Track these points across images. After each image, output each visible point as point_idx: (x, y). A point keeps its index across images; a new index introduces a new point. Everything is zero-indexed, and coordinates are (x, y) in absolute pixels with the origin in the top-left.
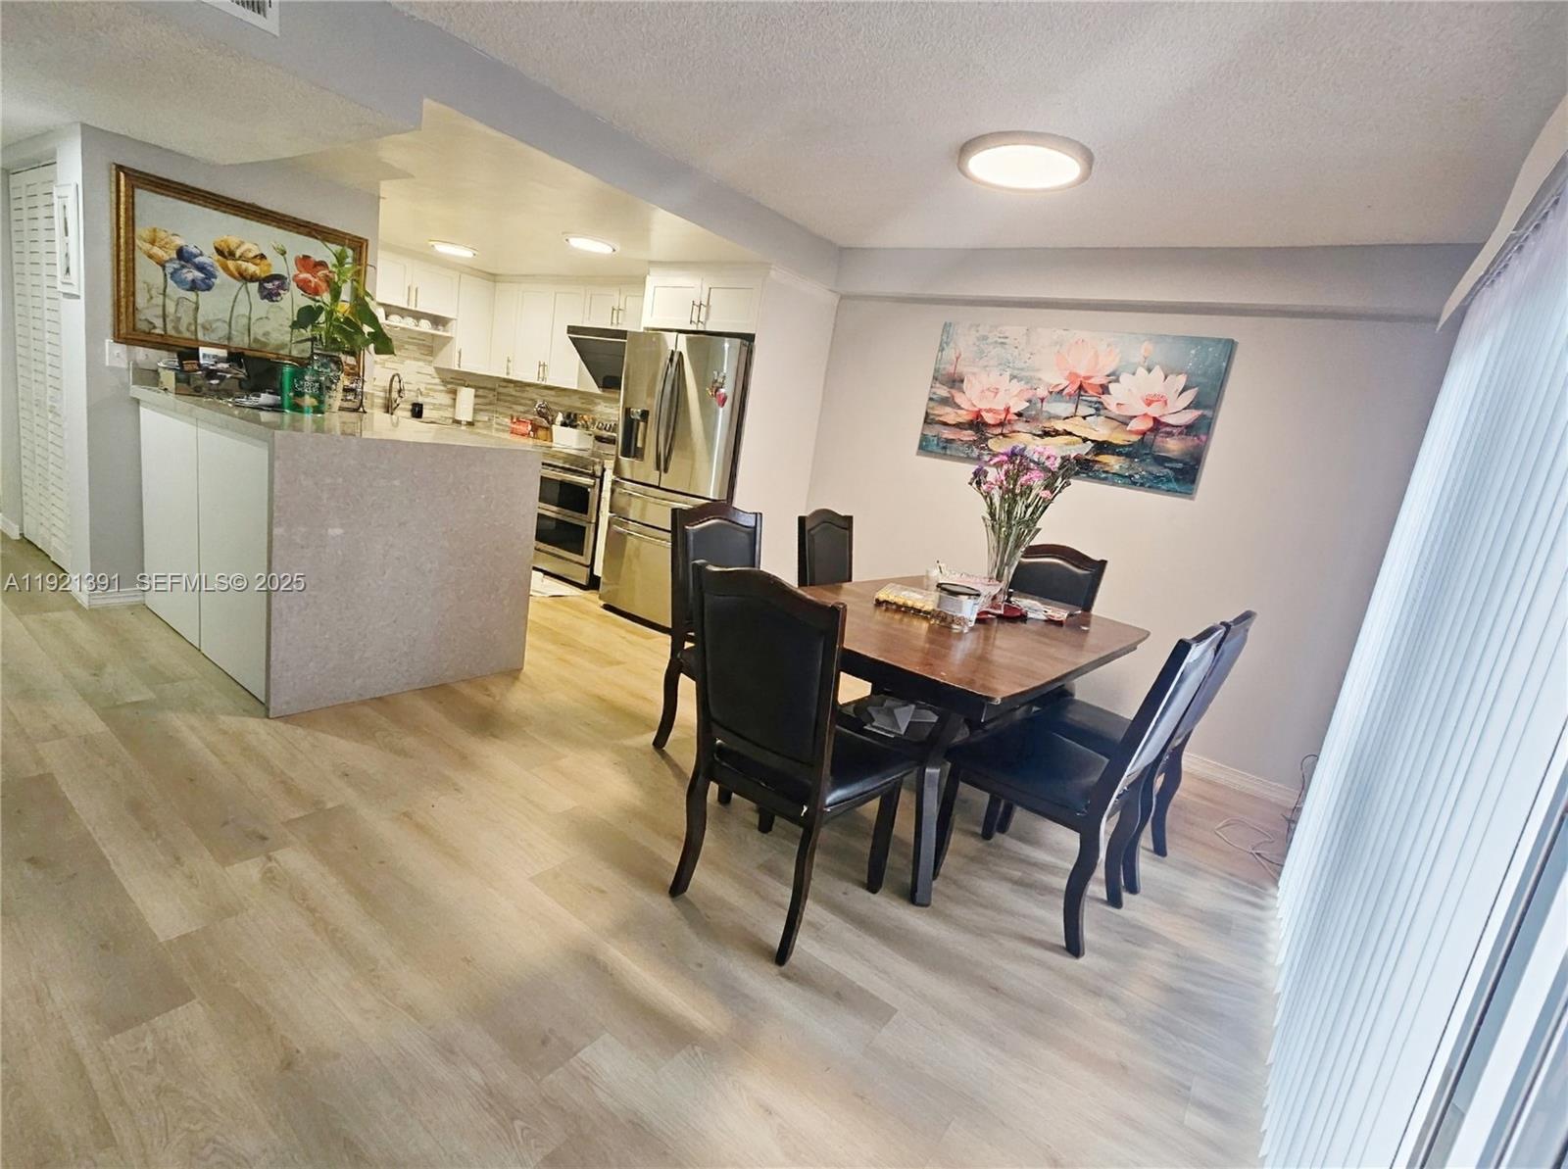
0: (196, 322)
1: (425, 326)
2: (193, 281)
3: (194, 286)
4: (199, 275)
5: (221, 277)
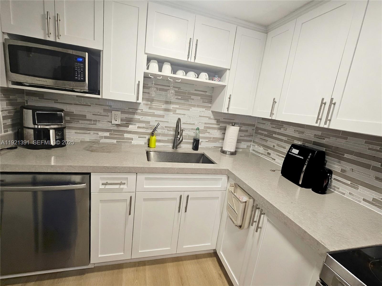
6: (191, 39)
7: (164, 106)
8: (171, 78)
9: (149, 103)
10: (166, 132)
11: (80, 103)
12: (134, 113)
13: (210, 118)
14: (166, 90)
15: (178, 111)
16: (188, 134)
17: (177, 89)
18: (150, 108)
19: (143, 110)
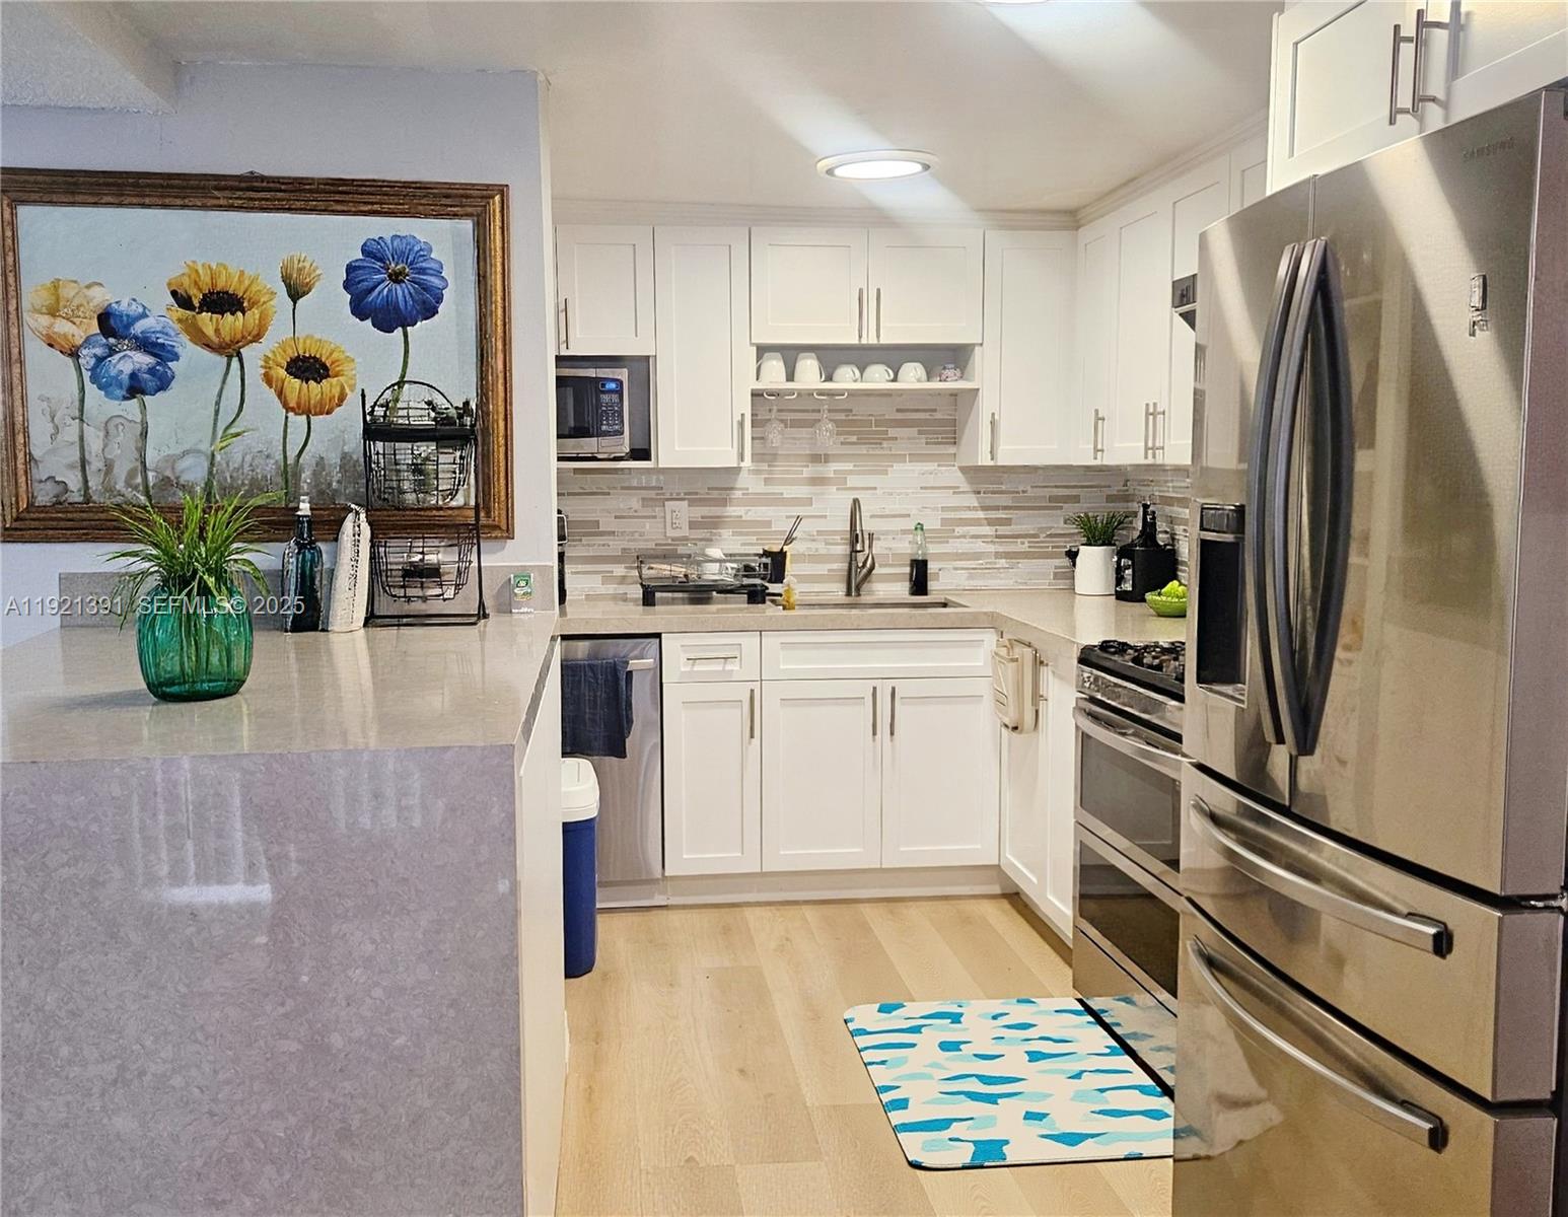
0: (144, 463)
1: (912, 376)
2: (133, 376)
3: (135, 388)
4: (143, 360)
5: (191, 358)
6: (861, 291)
7: (808, 471)
8: (821, 393)
9: (765, 466)
10: (822, 548)
11: (582, 488)
12: (724, 502)
13: (956, 491)
14: (813, 423)
15: (852, 481)
16: (890, 549)
17: (842, 416)
18: (767, 481)
19: (747, 489)
